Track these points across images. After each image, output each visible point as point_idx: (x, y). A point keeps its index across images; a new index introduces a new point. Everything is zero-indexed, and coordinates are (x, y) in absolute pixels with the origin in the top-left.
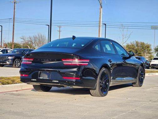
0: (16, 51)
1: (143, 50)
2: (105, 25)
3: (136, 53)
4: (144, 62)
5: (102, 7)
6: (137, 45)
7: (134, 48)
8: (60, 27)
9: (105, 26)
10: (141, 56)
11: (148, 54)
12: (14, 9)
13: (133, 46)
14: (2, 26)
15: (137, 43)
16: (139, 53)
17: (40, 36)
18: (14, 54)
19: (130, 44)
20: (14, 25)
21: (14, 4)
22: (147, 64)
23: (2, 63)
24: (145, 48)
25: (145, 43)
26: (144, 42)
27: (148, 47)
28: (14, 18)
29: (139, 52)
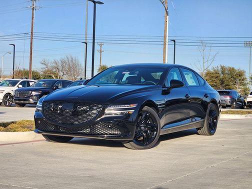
0: (42, 83)
1: (232, 79)
2: (174, 41)
3: (222, 84)
4: (236, 99)
5: (167, 14)
6: (223, 72)
7: (218, 77)
8: (101, 45)
9: (173, 43)
10: (229, 89)
11: (240, 87)
12: (33, 19)
13: (216, 73)
14: (14, 45)
15: (223, 68)
16: (227, 85)
17: (70, 59)
18: (41, 88)
19: (212, 71)
20: (31, 43)
21: (32, 10)
22: (240, 102)
23: (22, 102)
24: (237, 76)
25: (236, 68)
26: (234, 67)
27: (240, 74)
28: (32, 33)
29: (226, 83)
